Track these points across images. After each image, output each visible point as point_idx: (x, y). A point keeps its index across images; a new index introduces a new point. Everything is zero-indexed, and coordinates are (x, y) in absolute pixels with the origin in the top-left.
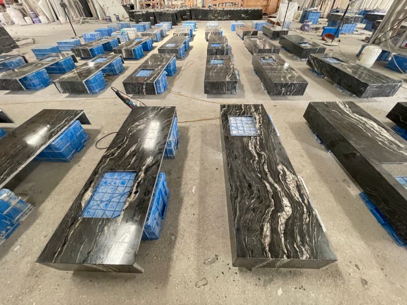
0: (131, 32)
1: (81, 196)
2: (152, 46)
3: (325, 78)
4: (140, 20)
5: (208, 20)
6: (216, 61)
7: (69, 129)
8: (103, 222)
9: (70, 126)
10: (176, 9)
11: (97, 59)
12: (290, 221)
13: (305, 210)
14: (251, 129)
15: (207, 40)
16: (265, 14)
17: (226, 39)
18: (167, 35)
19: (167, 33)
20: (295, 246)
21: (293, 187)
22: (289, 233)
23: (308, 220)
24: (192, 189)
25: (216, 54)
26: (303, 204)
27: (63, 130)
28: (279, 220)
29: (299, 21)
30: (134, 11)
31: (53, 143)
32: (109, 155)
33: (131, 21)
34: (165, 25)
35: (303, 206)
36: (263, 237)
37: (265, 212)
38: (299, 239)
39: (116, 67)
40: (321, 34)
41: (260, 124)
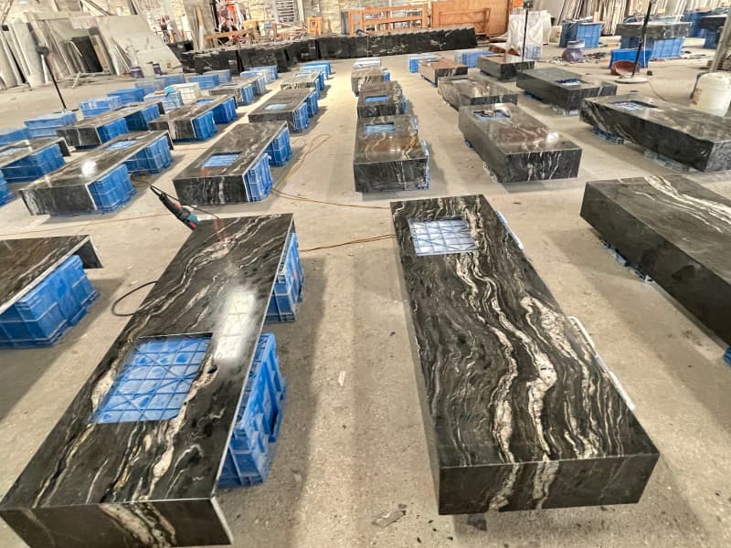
0: (188, 91)
1: (90, 386)
2: (234, 112)
3: (626, 142)
4: (205, 68)
5: (356, 57)
6: (377, 128)
7: (57, 272)
8: (141, 428)
9: (59, 267)
10: (285, 41)
11: (114, 143)
12: (554, 394)
13: (586, 372)
14: (462, 241)
15: (357, 94)
16: (483, 37)
17: (399, 87)
18: (268, 92)
19: (268, 87)
20: (567, 437)
21: (558, 334)
22: (551, 415)
23: (592, 389)
24: (338, 377)
25: (379, 115)
26: (581, 363)
27: (45, 274)
28: (530, 395)
29: (558, 44)
30: (191, 52)
31: (23, 301)
32: (149, 309)
33: (185, 71)
34: (262, 73)
35: (581, 366)
36: (496, 426)
37: (498, 382)
38: (574, 423)
39: (155, 157)
40: (608, 64)
41: (478, 230)
